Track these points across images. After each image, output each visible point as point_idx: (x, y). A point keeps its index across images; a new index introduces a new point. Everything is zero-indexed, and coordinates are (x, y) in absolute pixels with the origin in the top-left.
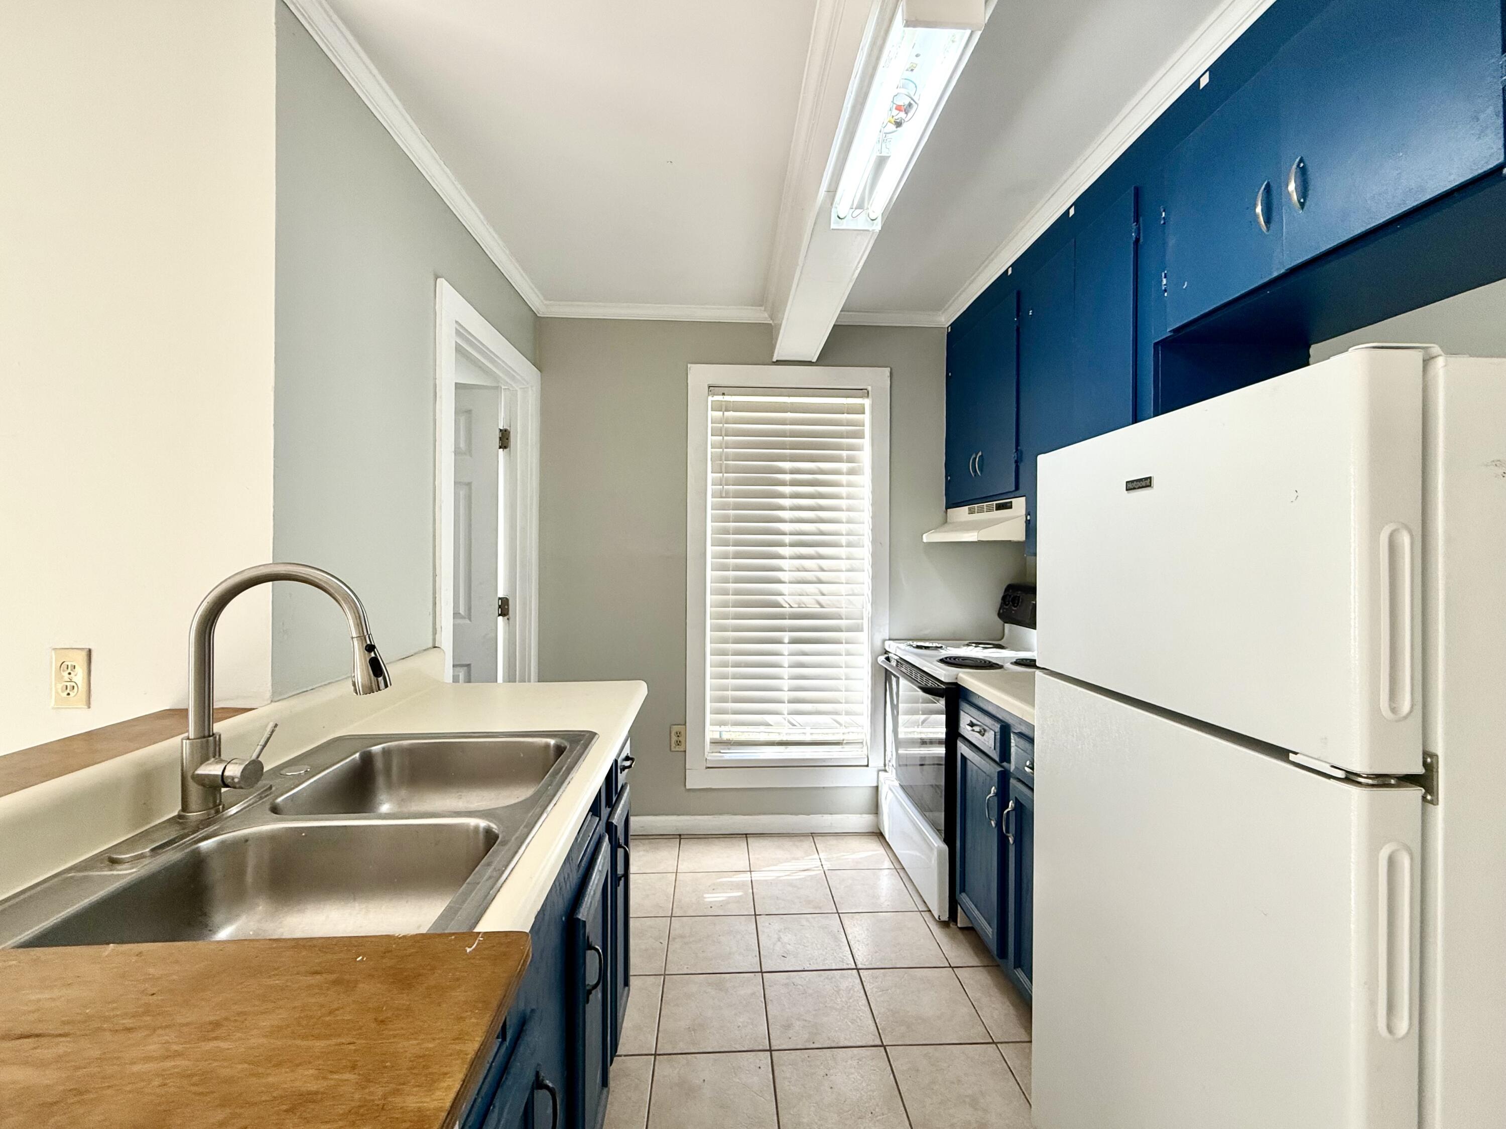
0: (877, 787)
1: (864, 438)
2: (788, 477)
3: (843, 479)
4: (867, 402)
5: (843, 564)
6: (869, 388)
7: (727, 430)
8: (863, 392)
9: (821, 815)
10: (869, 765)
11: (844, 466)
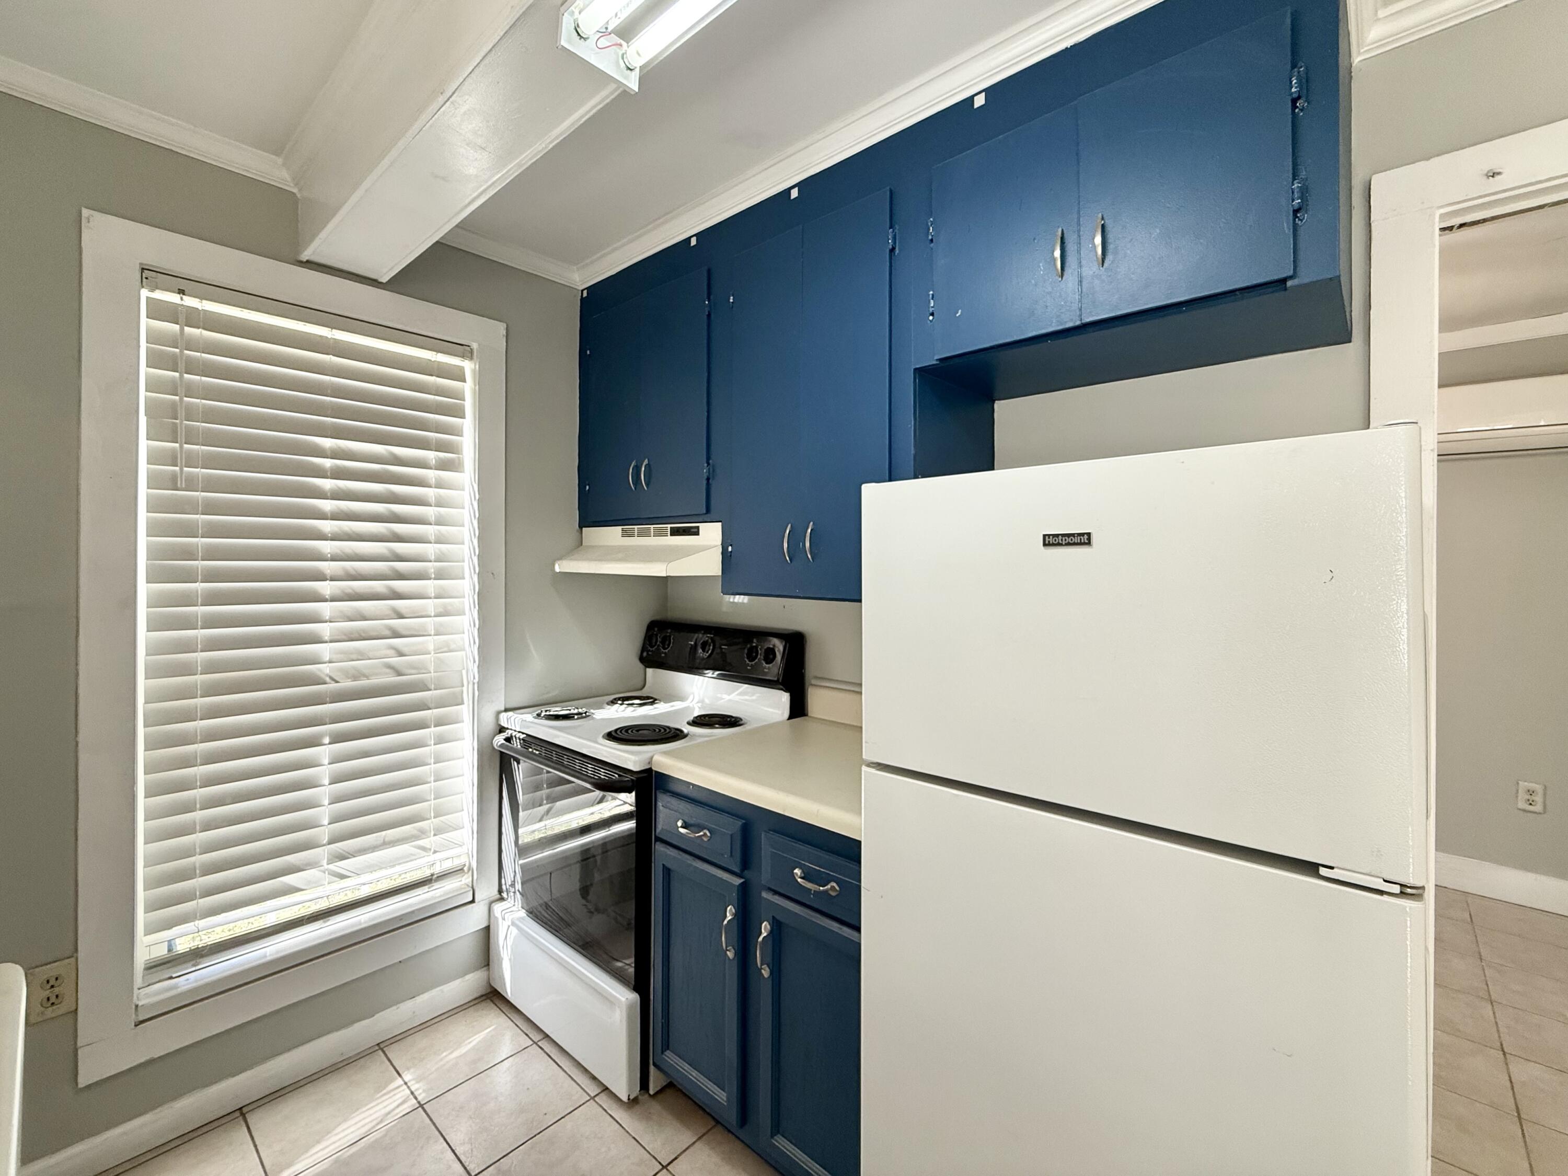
0: (487, 929)
1: (464, 418)
2: (328, 463)
3: (431, 475)
4: (468, 366)
5: (430, 605)
6: (475, 346)
7: (189, 360)
8: (463, 349)
9: (394, 1008)
10: (476, 900)
11: (431, 456)
